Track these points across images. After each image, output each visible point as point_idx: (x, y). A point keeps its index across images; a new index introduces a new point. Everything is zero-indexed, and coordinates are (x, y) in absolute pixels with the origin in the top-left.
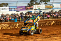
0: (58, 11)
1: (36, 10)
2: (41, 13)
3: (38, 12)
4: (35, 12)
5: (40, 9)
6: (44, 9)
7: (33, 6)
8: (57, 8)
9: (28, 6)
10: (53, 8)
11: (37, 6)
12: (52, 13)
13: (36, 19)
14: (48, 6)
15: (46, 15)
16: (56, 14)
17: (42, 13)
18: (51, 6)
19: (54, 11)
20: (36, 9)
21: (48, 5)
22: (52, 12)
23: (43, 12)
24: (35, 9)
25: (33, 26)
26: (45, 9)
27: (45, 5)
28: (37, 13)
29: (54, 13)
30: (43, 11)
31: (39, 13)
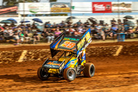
0: (84, 20)
1: (26, 15)
2: (40, 26)
3: (31, 22)
4: (22, 22)
5: (36, 15)
6: (47, 15)
7: (18, 6)
8: (83, 14)
9: (5, 4)
10: (73, 12)
11: (29, 7)
12: (69, 27)
13: (83, 41)
14: (60, 6)
15: (52, 31)
16: (81, 30)
17: (40, 24)
18: (67, 6)
19: (74, 21)
20: (26, 13)
21: (59, 4)
22: (68, 22)
23: (44, 22)
24: (22, 13)
25: (73, 58)
26: (52, 15)
27: (51, 5)
28: (28, 26)
29: (74, 27)
30: (45, 20)
31: (34, 25)
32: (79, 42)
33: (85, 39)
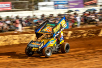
25: (52, 39)
32: (55, 27)
33: (61, 25)
